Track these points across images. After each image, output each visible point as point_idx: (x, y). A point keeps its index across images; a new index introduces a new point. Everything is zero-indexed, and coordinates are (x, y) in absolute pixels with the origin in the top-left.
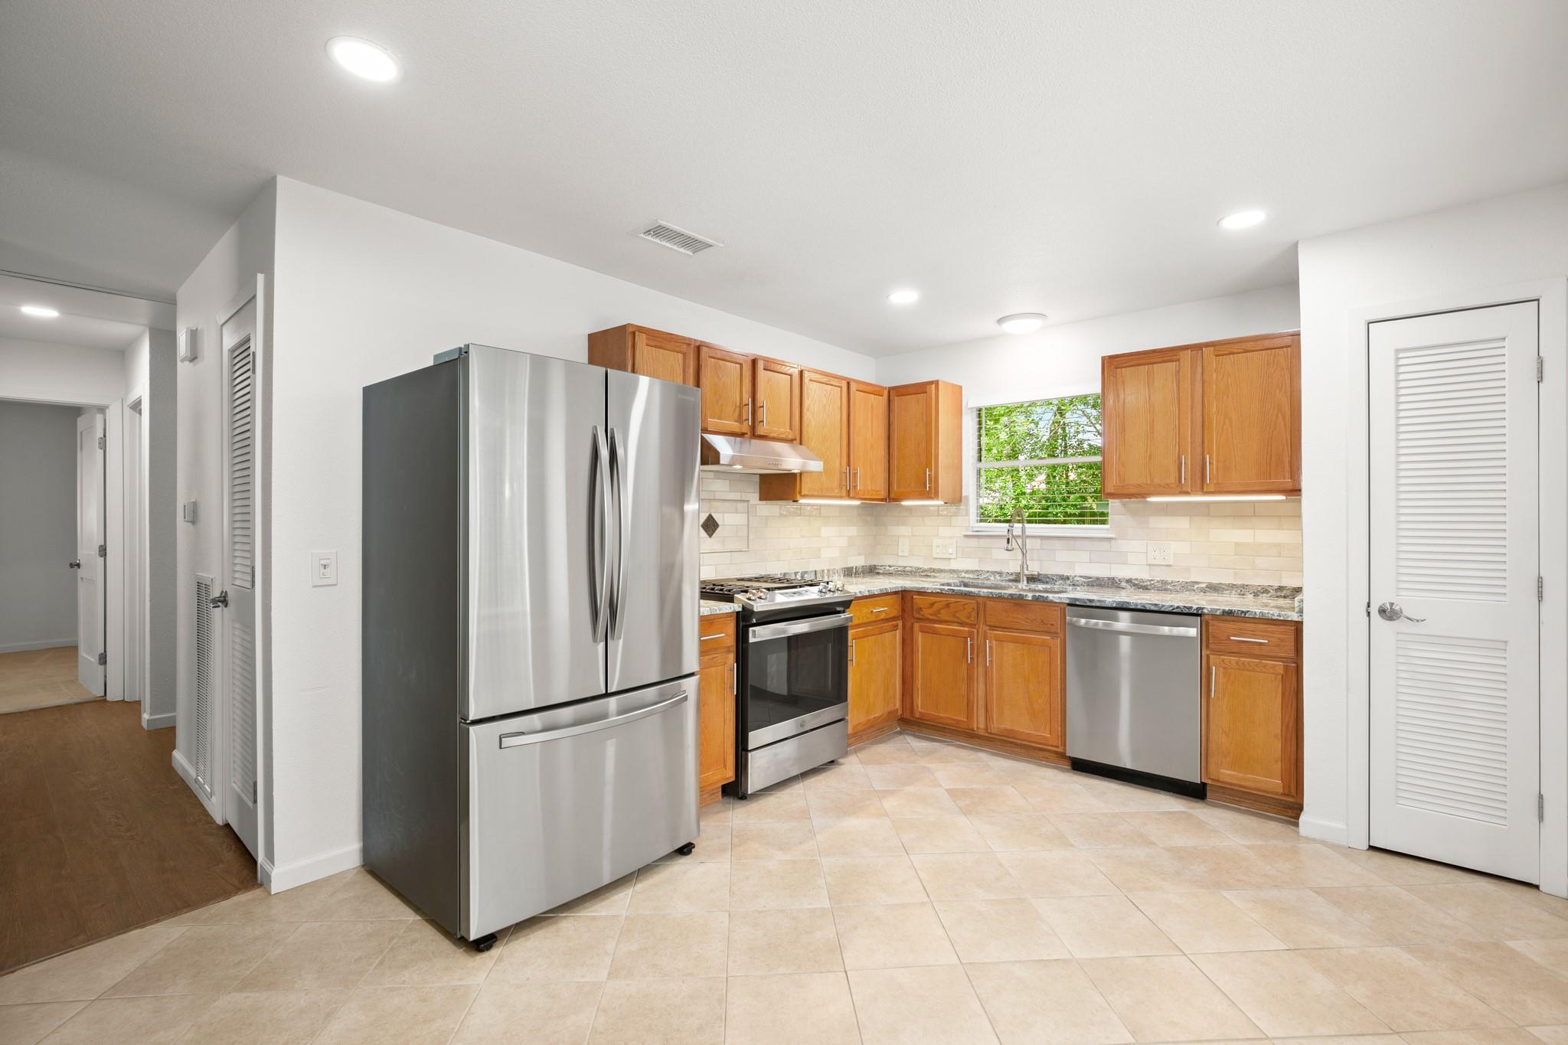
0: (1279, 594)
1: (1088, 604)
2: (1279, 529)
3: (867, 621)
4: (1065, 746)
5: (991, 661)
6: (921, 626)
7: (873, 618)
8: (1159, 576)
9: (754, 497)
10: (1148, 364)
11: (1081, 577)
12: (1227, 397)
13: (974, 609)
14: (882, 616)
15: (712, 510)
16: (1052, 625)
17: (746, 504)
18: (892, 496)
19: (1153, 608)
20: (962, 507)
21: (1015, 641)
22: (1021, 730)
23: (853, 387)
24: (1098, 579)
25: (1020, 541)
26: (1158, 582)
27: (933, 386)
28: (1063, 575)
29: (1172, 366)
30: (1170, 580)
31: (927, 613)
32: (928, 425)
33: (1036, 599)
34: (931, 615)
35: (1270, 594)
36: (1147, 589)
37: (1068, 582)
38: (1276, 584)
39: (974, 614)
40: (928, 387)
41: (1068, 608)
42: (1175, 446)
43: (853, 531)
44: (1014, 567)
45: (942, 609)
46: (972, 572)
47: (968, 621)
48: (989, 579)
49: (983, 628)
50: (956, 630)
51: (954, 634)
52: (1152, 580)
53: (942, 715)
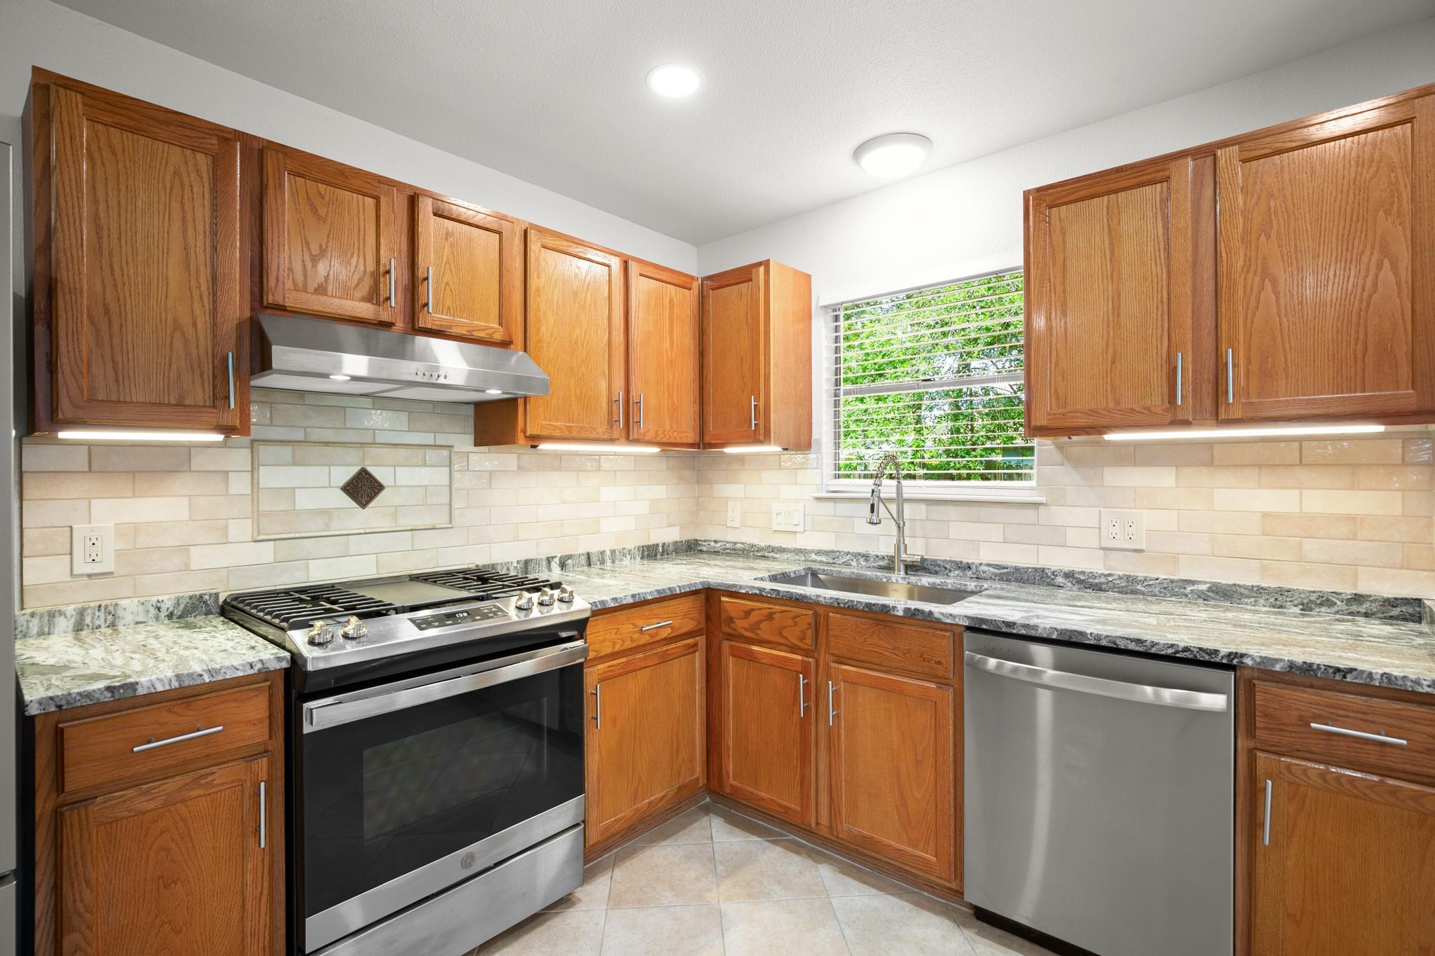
0: (1354, 608)
1: (1004, 629)
2: (1352, 488)
3: (634, 645)
4: (962, 880)
5: (837, 717)
6: (732, 648)
7: (645, 639)
8: (1121, 567)
9: (463, 442)
10: (1108, 193)
11: (989, 565)
12: (1268, 237)
13: (810, 624)
14: (665, 633)
15: (366, 463)
16: (939, 663)
17: (445, 453)
18: (707, 439)
19: (1132, 646)
20: (812, 456)
21: (877, 685)
22: (886, 841)
23: (634, 268)
24: (1017, 569)
25: (893, 508)
26: (1120, 578)
27: (762, 269)
28: (961, 562)
29: (1152, 193)
30: (1141, 574)
31: (741, 625)
32: (754, 329)
33: (912, 614)
34: (746, 629)
35: (1336, 609)
36: (1100, 590)
37: (969, 573)
38: (1349, 591)
39: (809, 633)
40: (754, 270)
41: (967, 636)
42: (1161, 336)
43: (659, 491)
44: (885, 548)
45: (762, 621)
46: (826, 553)
47: (801, 645)
48: (849, 565)
49: (824, 657)
50: (782, 657)
51: (780, 664)
52: (1110, 575)
53: (763, 794)
